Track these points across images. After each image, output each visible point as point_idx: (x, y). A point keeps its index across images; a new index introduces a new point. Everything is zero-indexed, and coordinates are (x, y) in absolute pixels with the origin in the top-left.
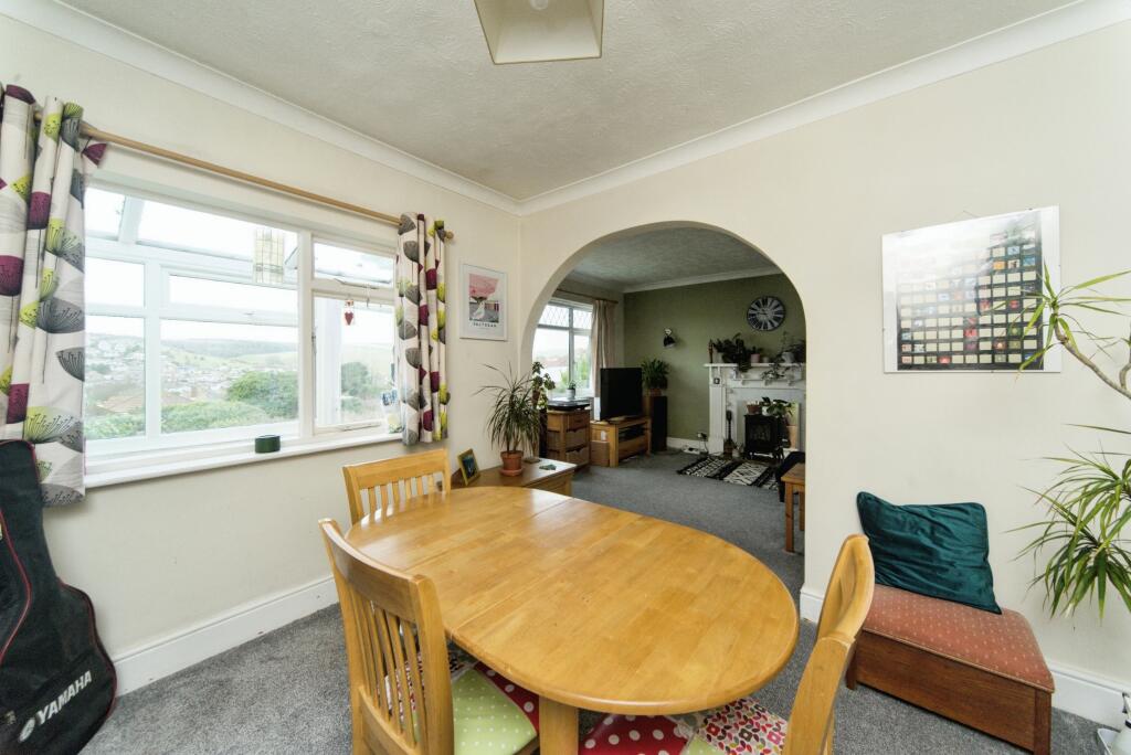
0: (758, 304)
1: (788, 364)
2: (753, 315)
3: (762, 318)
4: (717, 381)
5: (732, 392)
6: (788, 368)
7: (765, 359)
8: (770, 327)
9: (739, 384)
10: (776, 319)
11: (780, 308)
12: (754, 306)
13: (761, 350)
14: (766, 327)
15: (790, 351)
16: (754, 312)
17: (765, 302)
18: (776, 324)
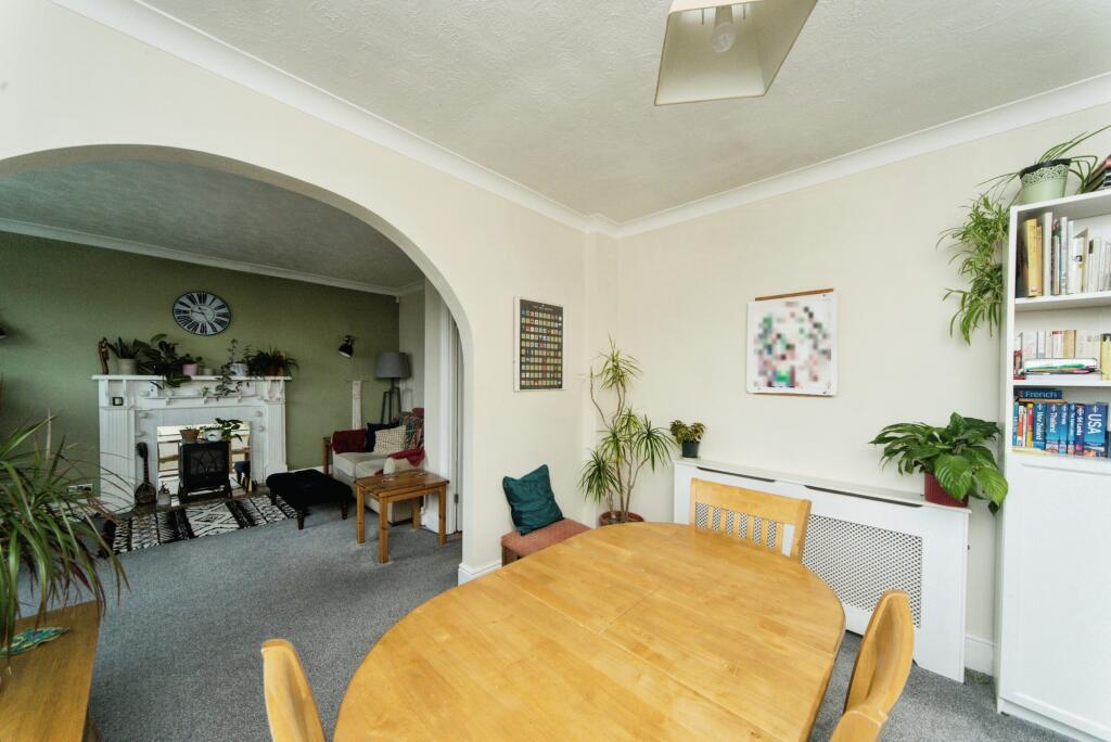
0: (192, 299)
1: (241, 377)
2: (185, 312)
3: (197, 318)
4: (116, 402)
5: (147, 416)
6: (240, 382)
7: (207, 371)
8: (209, 329)
9: (162, 404)
10: (221, 323)
11: (224, 310)
12: (185, 300)
13: (199, 359)
14: (204, 330)
15: (242, 362)
16: (185, 308)
17: (203, 299)
18: (219, 328)
